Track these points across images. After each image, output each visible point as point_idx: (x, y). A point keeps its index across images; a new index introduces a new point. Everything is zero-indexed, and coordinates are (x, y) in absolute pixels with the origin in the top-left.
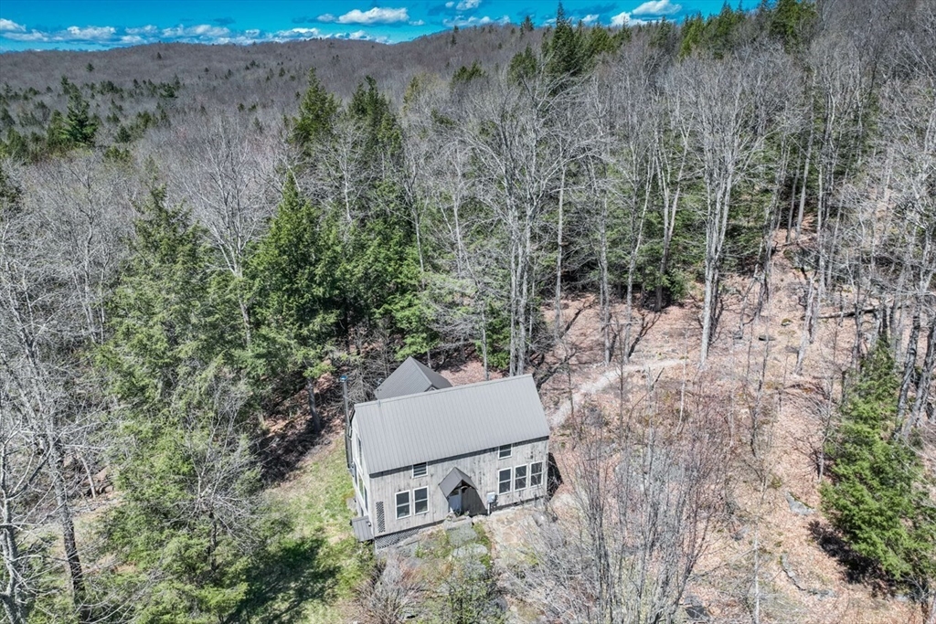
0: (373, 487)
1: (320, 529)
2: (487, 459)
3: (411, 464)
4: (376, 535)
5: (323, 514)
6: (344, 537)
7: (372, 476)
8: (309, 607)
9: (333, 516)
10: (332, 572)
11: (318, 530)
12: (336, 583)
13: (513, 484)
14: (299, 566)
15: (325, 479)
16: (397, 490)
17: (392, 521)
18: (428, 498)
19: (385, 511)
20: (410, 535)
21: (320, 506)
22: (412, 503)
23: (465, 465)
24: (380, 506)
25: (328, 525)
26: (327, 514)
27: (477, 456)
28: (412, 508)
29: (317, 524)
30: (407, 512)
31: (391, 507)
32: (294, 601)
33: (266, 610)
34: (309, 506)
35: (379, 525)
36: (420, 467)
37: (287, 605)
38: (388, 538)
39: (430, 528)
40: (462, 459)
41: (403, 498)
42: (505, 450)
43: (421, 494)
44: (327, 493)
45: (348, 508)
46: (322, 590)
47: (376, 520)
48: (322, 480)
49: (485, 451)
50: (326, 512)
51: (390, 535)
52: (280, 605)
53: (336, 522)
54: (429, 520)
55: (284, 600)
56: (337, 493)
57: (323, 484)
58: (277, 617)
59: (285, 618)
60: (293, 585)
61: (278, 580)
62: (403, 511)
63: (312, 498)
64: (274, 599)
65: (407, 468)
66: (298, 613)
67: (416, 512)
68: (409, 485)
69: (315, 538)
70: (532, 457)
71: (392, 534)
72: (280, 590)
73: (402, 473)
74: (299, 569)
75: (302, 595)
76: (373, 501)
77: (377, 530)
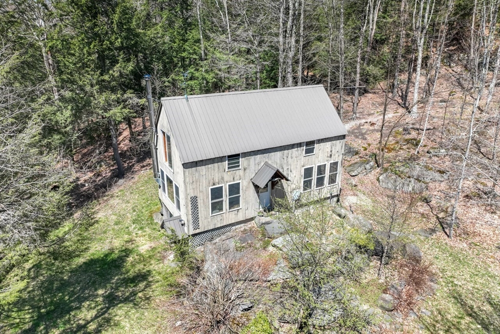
0: (187, 180)
1: (131, 241)
2: (294, 155)
3: (226, 154)
4: (191, 233)
5: (131, 229)
6: (153, 245)
7: (186, 166)
8: (119, 312)
9: (141, 228)
10: (143, 277)
11: (127, 242)
12: (148, 285)
13: (314, 182)
14: (109, 274)
15: (131, 201)
16: (211, 183)
17: (206, 218)
18: (241, 194)
19: (199, 206)
20: (223, 233)
21: (128, 222)
22: (226, 199)
23: (276, 160)
24: (194, 201)
25: (137, 237)
26: (134, 228)
27: (286, 152)
28: (226, 205)
29: (126, 237)
30: (221, 209)
31: (205, 202)
32: (102, 309)
33: (69, 320)
34: (116, 224)
35: (194, 222)
36: (234, 159)
37: (94, 313)
38: (202, 235)
39: (242, 225)
40: (273, 154)
41: (217, 193)
42: (309, 146)
43: (235, 189)
44: (134, 211)
45: (155, 221)
46: (134, 294)
47: (190, 216)
48: (128, 202)
49: (292, 146)
50: (134, 226)
51: (204, 232)
52: (86, 314)
53: (144, 234)
54: (241, 217)
55: (90, 308)
56: (143, 211)
57: (129, 205)
58: (80, 327)
59: (92, 327)
60: (101, 292)
61: (83, 289)
62: (217, 207)
63: (120, 216)
64: (79, 308)
65: (221, 159)
66: (108, 321)
67: (229, 209)
68: (223, 178)
69: (124, 248)
70: (331, 155)
71: (206, 232)
72: (86, 299)
73: (216, 165)
74: (109, 277)
75: (112, 300)
76: (187, 195)
77: (191, 227)
